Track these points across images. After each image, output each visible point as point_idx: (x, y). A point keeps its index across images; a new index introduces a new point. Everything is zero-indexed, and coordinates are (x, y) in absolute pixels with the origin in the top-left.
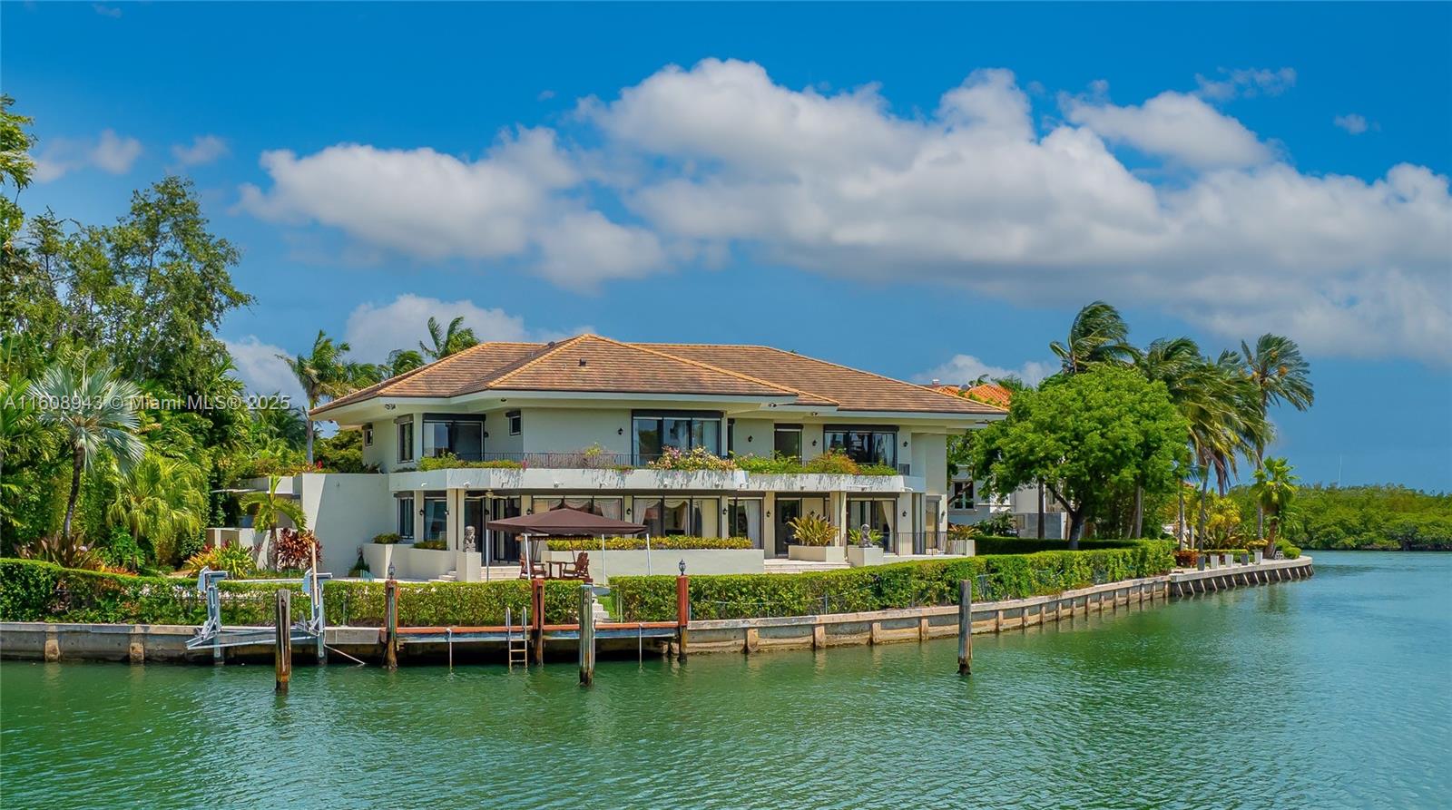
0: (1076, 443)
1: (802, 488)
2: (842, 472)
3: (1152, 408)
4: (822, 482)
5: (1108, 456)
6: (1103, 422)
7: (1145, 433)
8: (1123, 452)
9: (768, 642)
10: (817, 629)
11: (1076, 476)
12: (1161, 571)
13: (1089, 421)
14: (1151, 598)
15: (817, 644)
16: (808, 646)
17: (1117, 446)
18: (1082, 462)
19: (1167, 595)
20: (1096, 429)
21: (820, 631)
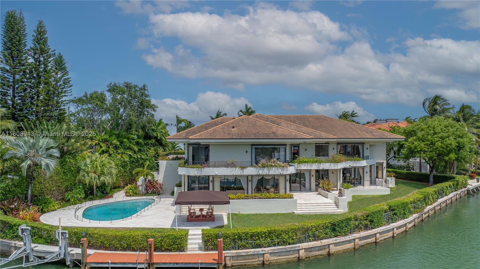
0: (431, 146)
1: (323, 168)
2: (338, 162)
3: (461, 133)
4: (331, 165)
5: (444, 150)
6: (443, 138)
7: (458, 143)
8: (450, 149)
9: (275, 259)
10: (300, 251)
11: (432, 157)
12: (464, 187)
13: (437, 138)
14: (460, 197)
15: (300, 258)
16: (296, 259)
17: (448, 147)
18: (434, 153)
19: (466, 194)
20: (439, 141)
21: (302, 253)
